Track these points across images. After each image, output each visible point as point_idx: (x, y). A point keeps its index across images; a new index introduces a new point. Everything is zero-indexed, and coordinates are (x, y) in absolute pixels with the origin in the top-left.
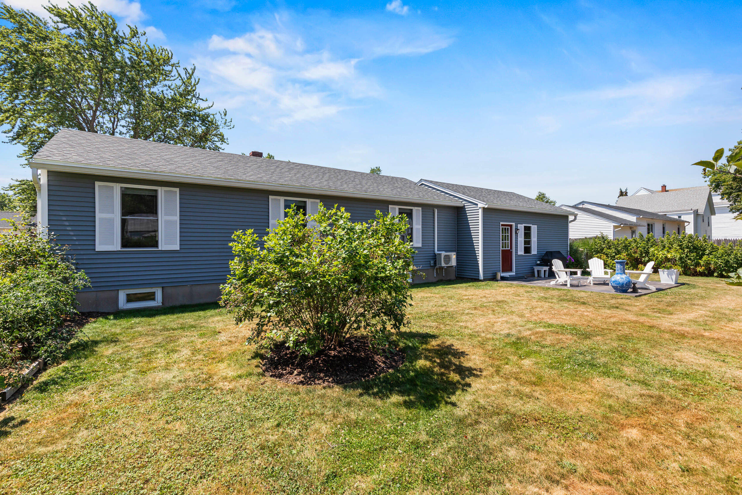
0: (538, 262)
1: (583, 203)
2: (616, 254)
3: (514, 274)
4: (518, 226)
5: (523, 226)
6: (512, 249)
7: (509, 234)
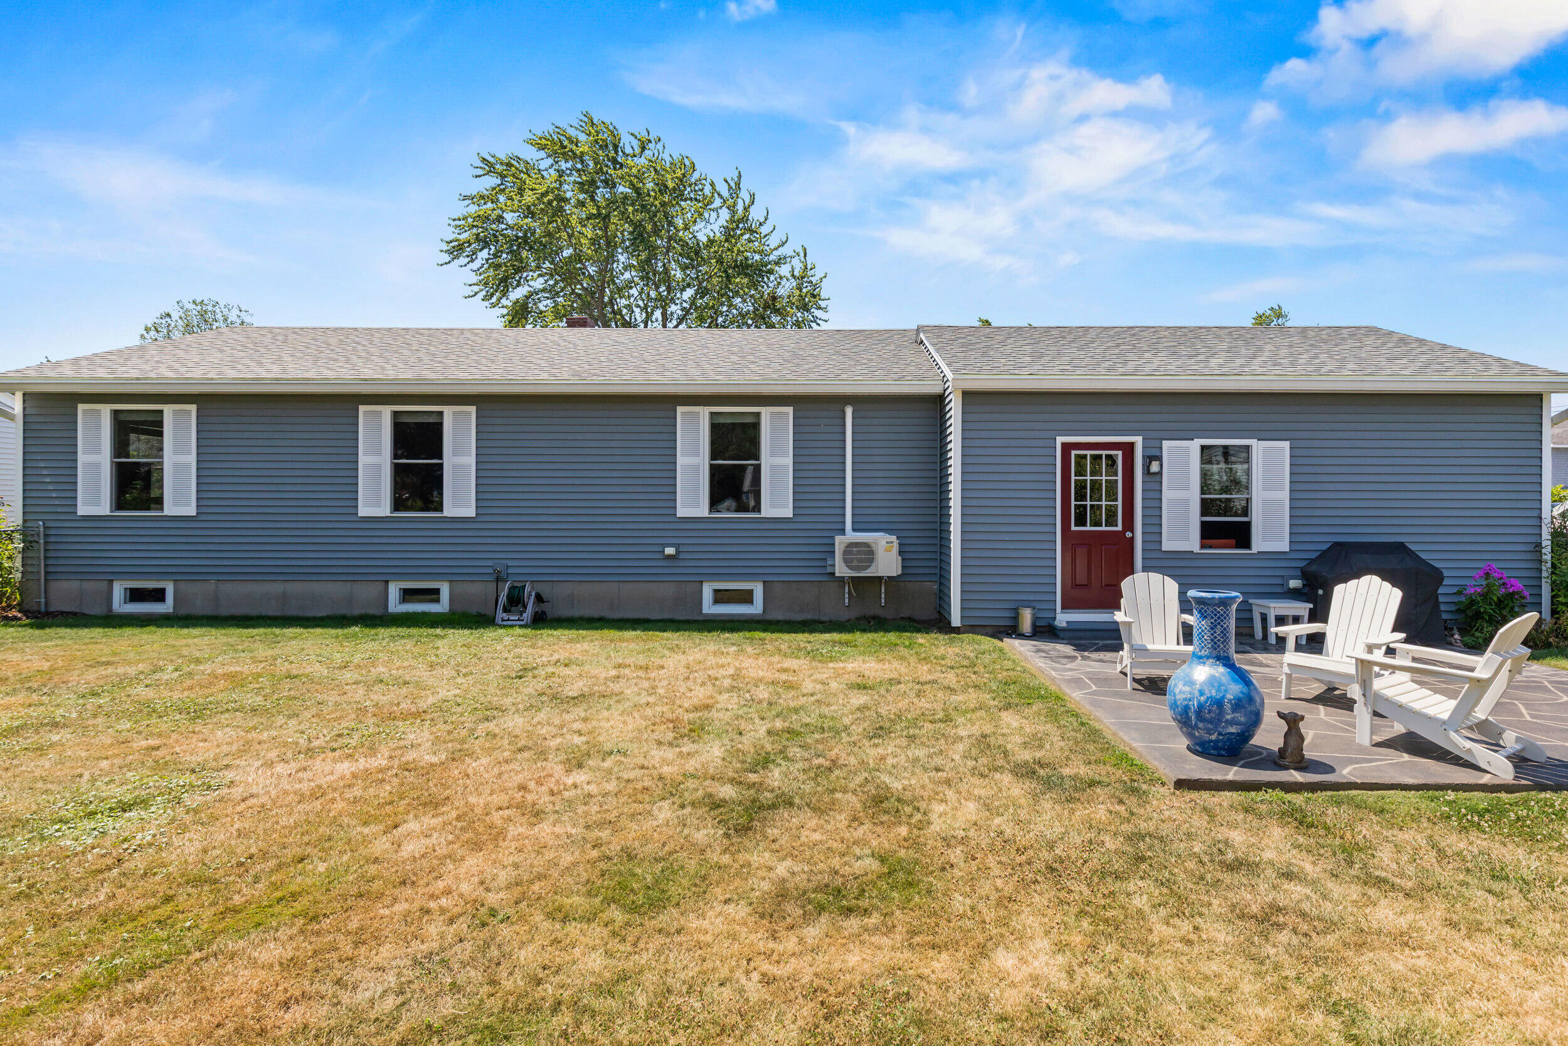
0: (1294, 584)
4: (1161, 448)
5: (1195, 445)
6: (1132, 531)
7: (1117, 476)
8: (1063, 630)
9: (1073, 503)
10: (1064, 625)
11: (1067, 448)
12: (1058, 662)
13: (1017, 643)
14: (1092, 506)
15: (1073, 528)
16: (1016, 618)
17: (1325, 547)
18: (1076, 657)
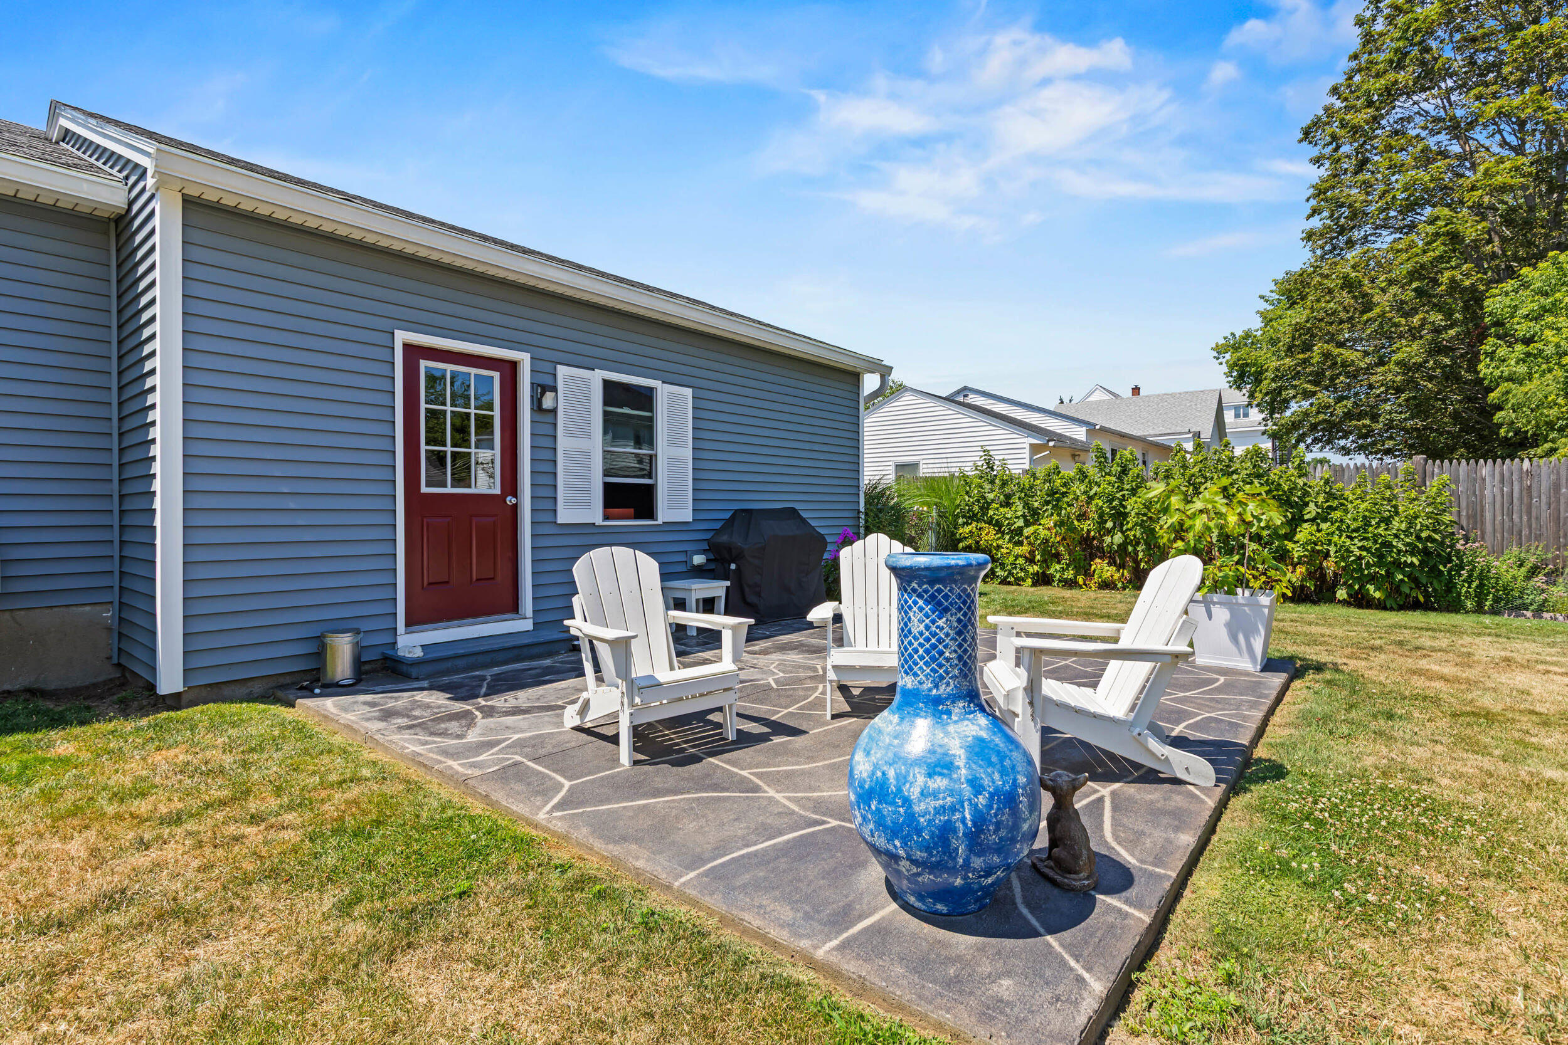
0: (699, 559)
1: (965, 391)
2: (1028, 524)
3: (527, 625)
4: (555, 375)
5: (597, 377)
6: (515, 494)
7: (492, 410)
8: (417, 663)
9: (423, 448)
10: (418, 653)
11: (413, 352)
12: (444, 734)
13: (329, 704)
14: (455, 455)
15: (424, 489)
16: (320, 654)
17: (727, 516)
18: (467, 714)
